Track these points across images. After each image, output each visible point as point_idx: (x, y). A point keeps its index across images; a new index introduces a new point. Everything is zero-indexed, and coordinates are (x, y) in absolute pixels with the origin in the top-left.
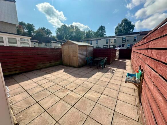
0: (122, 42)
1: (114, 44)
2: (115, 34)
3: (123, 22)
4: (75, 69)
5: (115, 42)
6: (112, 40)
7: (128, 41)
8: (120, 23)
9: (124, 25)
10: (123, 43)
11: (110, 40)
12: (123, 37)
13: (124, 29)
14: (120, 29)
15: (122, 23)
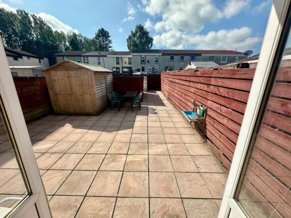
0: (141, 64)
1: (130, 66)
2: (128, 48)
3: (138, 30)
4: (95, 118)
5: (130, 63)
6: (126, 59)
7: (148, 62)
8: (134, 31)
9: (140, 35)
10: (143, 65)
11: (122, 58)
12: (141, 56)
13: (141, 42)
14: (135, 42)
15: (136, 32)
